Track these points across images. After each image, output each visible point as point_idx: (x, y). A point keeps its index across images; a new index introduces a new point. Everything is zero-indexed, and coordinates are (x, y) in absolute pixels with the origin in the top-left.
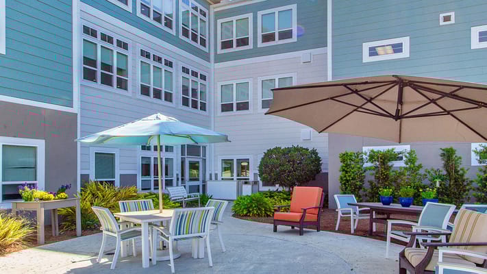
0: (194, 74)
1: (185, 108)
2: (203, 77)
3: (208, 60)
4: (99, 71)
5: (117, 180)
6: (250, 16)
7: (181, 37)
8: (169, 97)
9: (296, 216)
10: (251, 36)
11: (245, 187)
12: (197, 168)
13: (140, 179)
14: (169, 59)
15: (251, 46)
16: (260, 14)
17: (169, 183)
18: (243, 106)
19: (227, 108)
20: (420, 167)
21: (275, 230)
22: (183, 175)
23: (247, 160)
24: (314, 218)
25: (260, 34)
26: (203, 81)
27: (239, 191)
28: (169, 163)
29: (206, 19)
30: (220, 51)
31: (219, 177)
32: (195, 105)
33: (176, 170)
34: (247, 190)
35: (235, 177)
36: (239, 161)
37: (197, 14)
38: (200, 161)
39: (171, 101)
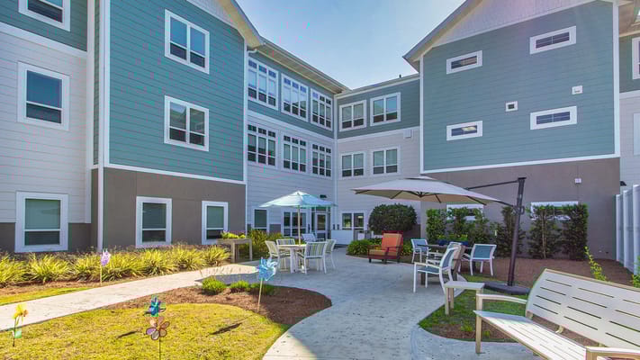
0: (322, 149)
1: (315, 175)
2: (329, 151)
3: (332, 137)
4: (257, 154)
5: (268, 228)
6: (364, 102)
7: (312, 122)
8: (303, 168)
9: (382, 252)
10: (365, 118)
11: (359, 235)
12: (324, 220)
13: (283, 228)
14: (303, 140)
15: (365, 125)
16: (372, 100)
17: (303, 231)
18: (359, 172)
19: (346, 174)
20: (486, 221)
21: (370, 261)
22: (313, 225)
23: (362, 214)
24: (396, 254)
25: (372, 116)
26: (328, 154)
27: (356, 236)
28: (303, 216)
29: (331, 106)
30: (341, 130)
31: (341, 227)
32: (322, 173)
33: (308, 221)
34: (361, 237)
35: (353, 228)
36: (356, 215)
37: (324, 103)
38: (326, 215)
39: (304, 170)
